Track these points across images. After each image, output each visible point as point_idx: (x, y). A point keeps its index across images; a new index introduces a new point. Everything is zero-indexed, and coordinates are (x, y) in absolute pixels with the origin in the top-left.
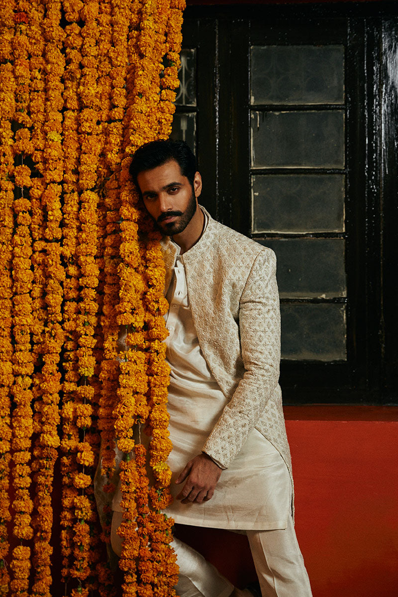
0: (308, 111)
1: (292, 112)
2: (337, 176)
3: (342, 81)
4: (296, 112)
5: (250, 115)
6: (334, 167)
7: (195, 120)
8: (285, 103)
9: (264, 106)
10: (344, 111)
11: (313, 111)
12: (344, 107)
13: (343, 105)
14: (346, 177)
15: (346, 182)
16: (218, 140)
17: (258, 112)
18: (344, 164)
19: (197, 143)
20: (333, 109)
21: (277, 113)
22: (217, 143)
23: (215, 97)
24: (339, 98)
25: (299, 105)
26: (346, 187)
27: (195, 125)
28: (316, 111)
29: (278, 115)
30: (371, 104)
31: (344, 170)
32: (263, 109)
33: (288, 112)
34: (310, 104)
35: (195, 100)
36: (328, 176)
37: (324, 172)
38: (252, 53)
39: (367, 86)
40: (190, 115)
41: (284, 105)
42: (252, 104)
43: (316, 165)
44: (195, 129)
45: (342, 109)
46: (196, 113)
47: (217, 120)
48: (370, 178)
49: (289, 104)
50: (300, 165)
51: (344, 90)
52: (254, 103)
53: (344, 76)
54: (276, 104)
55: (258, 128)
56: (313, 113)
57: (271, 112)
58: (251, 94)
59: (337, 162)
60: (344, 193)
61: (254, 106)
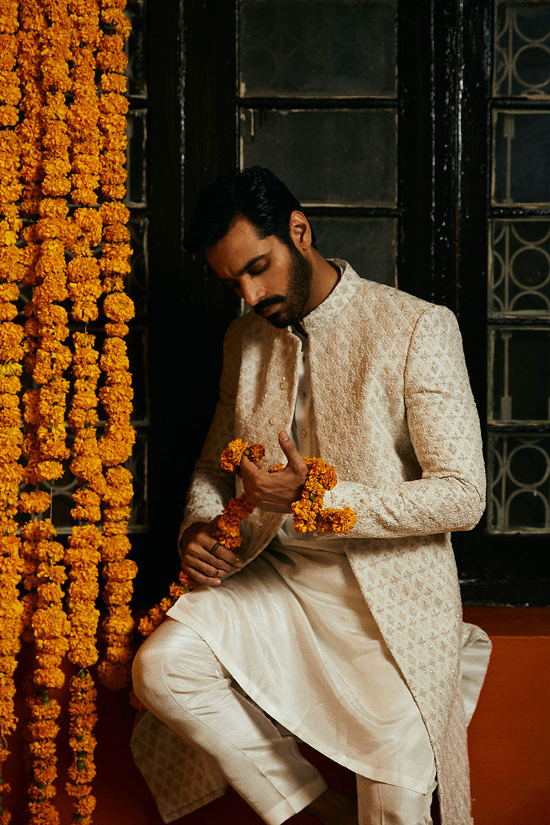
0: (336, 110)
1: (309, 110)
2: (384, 220)
3: (394, 60)
4: (316, 110)
5: (239, 115)
6: (381, 205)
7: (144, 122)
8: (299, 96)
9: (262, 99)
10: (396, 110)
11: (345, 110)
12: (395, 103)
13: (394, 100)
14: (399, 221)
15: (399, 230)
16: (183, 157)
17: (251, 110)
18: (396, 199)
19: (148, 162)
20: (377, 107)
21: (284, 113)
22: (183, 162)
23: (179, 83)
24: (387, 89)
25: (320, 100)
26: (399, 239)
27: (145, 131)
28: (350, 111)
29: (286, 116)
30: (440, 98)
31: (396, 210)
32: (262, 105)
33: (302, 110)
34: (340, 97)
35: (146, 88)
36: (369, 220)
37: (362, 212)
38: (242, 7)
39: (436, 68)
40: (137, 114)
41: (295, 99)
42: (242, 95)
43: (349, 202)
44: (145, 137)
45: (393, 106)
46: (145, 111)
47: (183, 122)
48: (438, 223)
49: (304, 97)
50: (323, 201)
51: (397, 73)
52: (246, 93)
53: (396, 50)
54: (282, 96)
55: (253, 137)
56: (344, 113)
57: (274, 110)
58: (241, 79)
59: (385, 197)
60: (396, 248)
61: (244, 99)
